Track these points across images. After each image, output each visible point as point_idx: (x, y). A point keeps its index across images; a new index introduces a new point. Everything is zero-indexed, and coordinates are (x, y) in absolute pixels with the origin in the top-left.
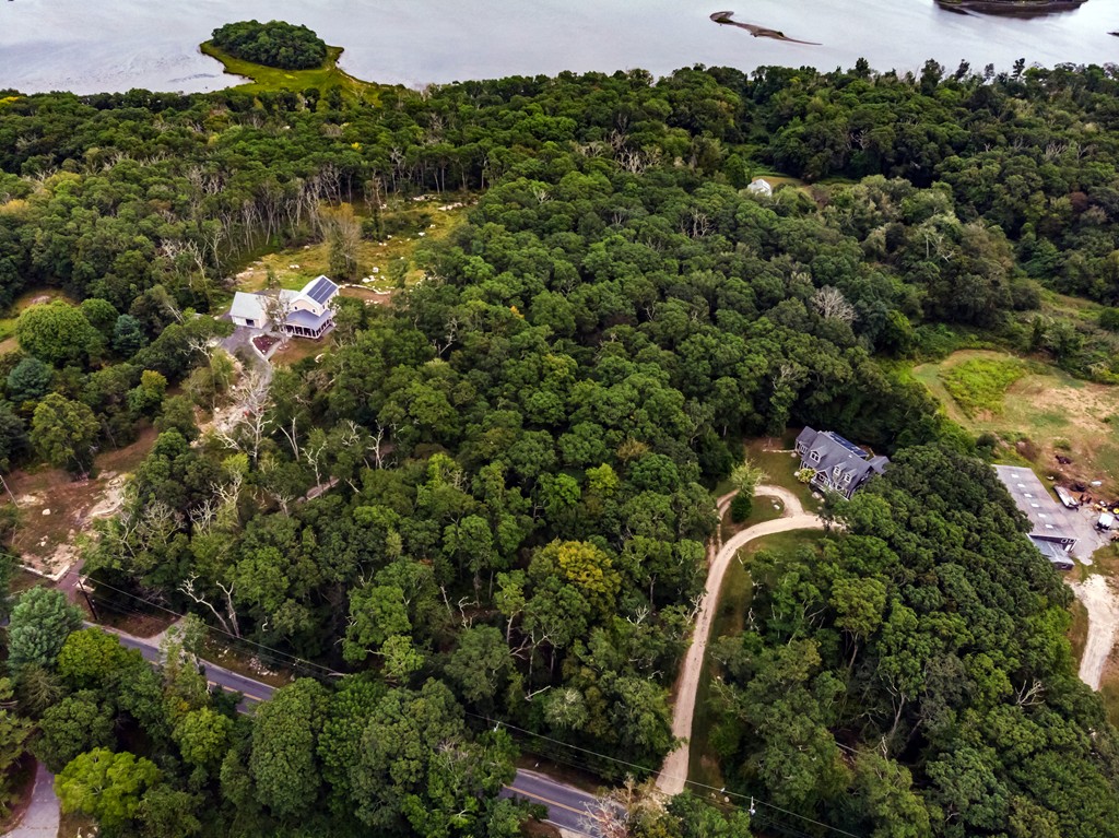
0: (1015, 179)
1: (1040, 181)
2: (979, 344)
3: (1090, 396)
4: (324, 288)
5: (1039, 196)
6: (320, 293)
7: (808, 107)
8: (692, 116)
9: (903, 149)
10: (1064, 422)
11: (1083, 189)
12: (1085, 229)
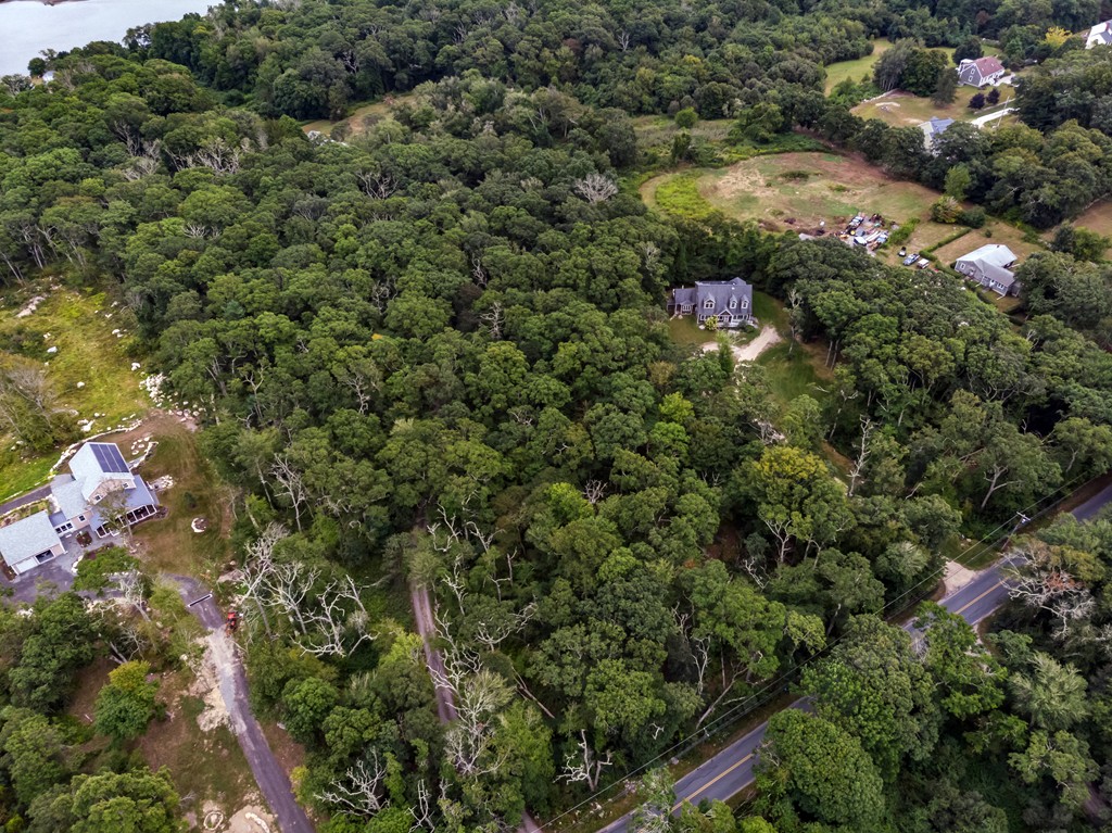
0: (523, 45)
1: (539, 42)
2: (645, 177)
3: (739, 175)
4: (108, 455)
5: (546, 52)
6: (112, 463)
7: (259, 50)
8: (167, 98)
9: (397, 55)
10: (755, 199)
11: (567, 36)
12: (595, 65)
